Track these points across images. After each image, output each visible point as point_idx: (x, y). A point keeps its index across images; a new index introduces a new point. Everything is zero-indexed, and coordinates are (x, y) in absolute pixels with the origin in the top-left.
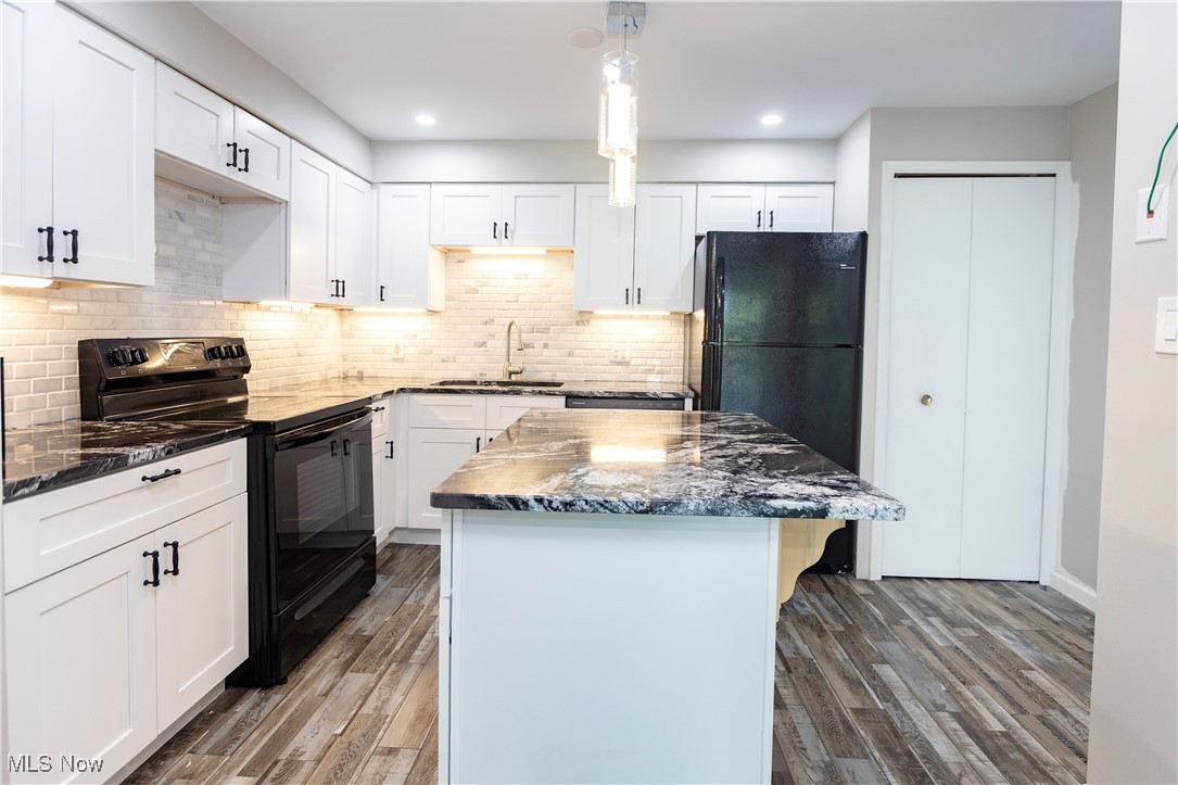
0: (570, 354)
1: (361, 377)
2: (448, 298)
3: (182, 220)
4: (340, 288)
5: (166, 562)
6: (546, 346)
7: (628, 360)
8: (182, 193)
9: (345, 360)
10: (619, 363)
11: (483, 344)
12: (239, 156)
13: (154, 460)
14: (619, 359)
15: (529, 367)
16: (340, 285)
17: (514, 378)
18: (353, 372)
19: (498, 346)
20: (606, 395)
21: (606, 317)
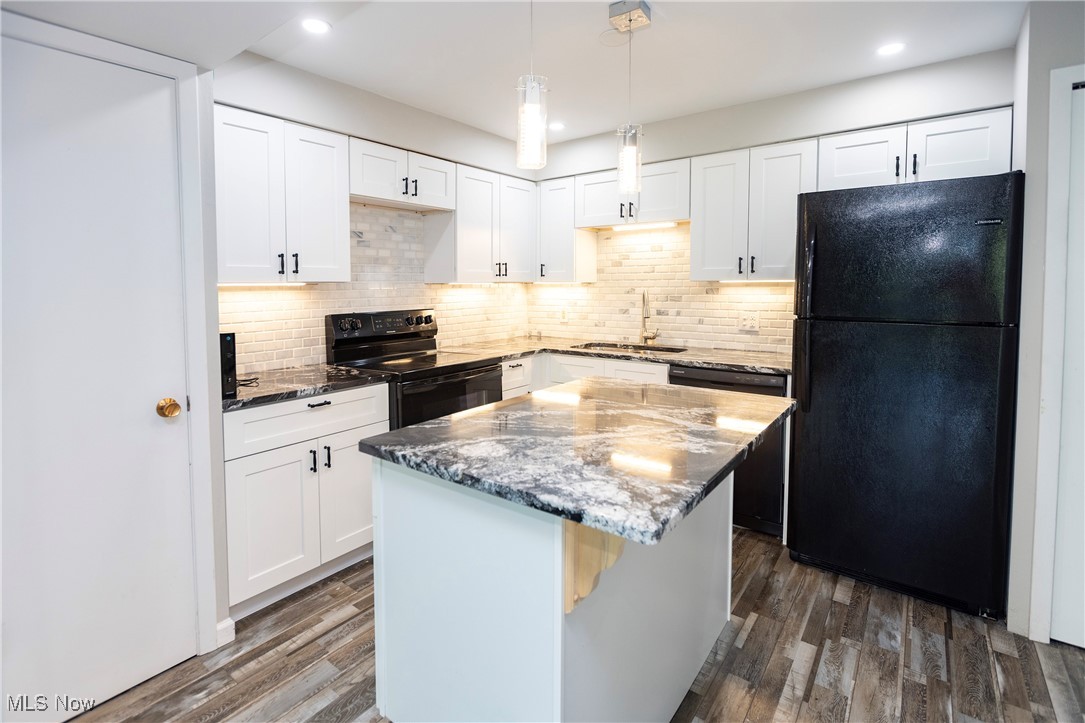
0: (701, 322)
1: (540, 338)
2: (600, 271)
3: (395, 231)
4: (502, 270)
5: (322, 459)
6: (678, 314)
7: (757, 329)
8: (394, 214)
9: (529, 323)
10: (748, 332)
11: (626, 311)
12: (410, 186)
13: (314, 395)
14: (747, 328)
15: (664, 334)
16: (503, 267)
17: (650, 342)
18: (534, 333)
19: (637, 312)
20: (705, 365)
21: (728, 285)
